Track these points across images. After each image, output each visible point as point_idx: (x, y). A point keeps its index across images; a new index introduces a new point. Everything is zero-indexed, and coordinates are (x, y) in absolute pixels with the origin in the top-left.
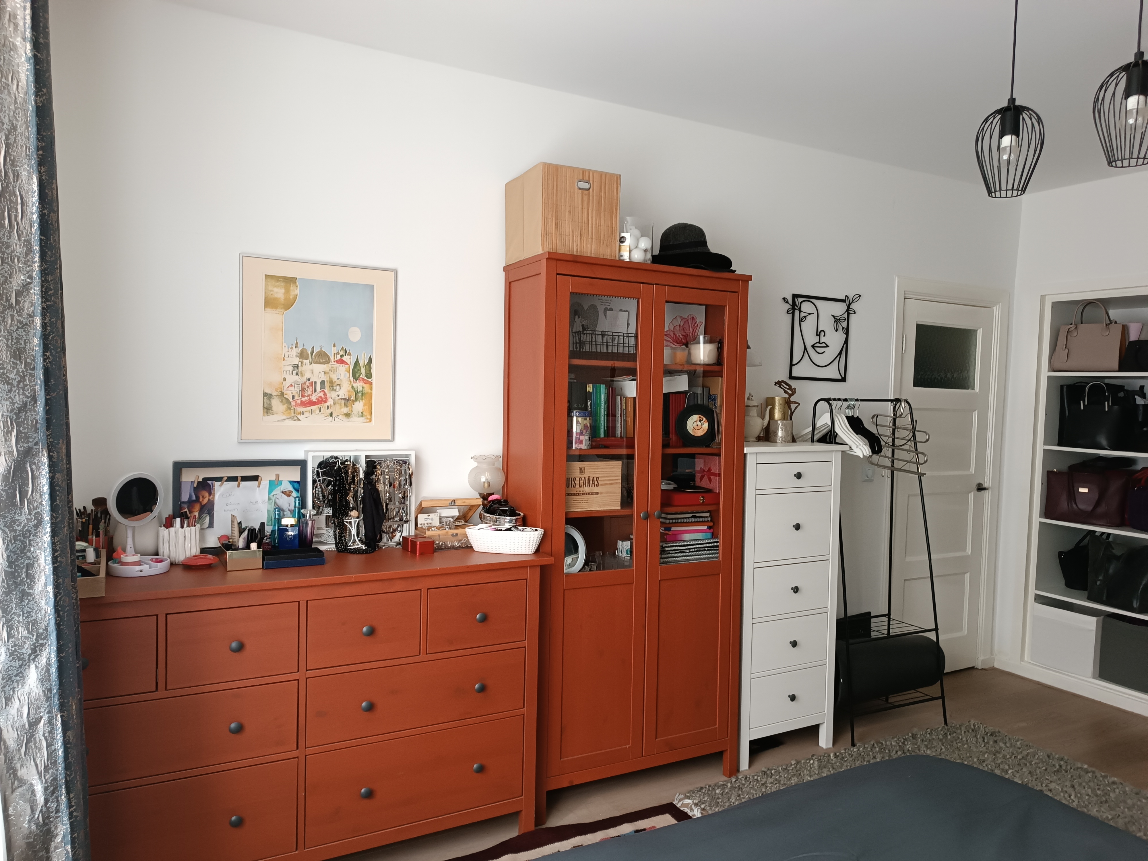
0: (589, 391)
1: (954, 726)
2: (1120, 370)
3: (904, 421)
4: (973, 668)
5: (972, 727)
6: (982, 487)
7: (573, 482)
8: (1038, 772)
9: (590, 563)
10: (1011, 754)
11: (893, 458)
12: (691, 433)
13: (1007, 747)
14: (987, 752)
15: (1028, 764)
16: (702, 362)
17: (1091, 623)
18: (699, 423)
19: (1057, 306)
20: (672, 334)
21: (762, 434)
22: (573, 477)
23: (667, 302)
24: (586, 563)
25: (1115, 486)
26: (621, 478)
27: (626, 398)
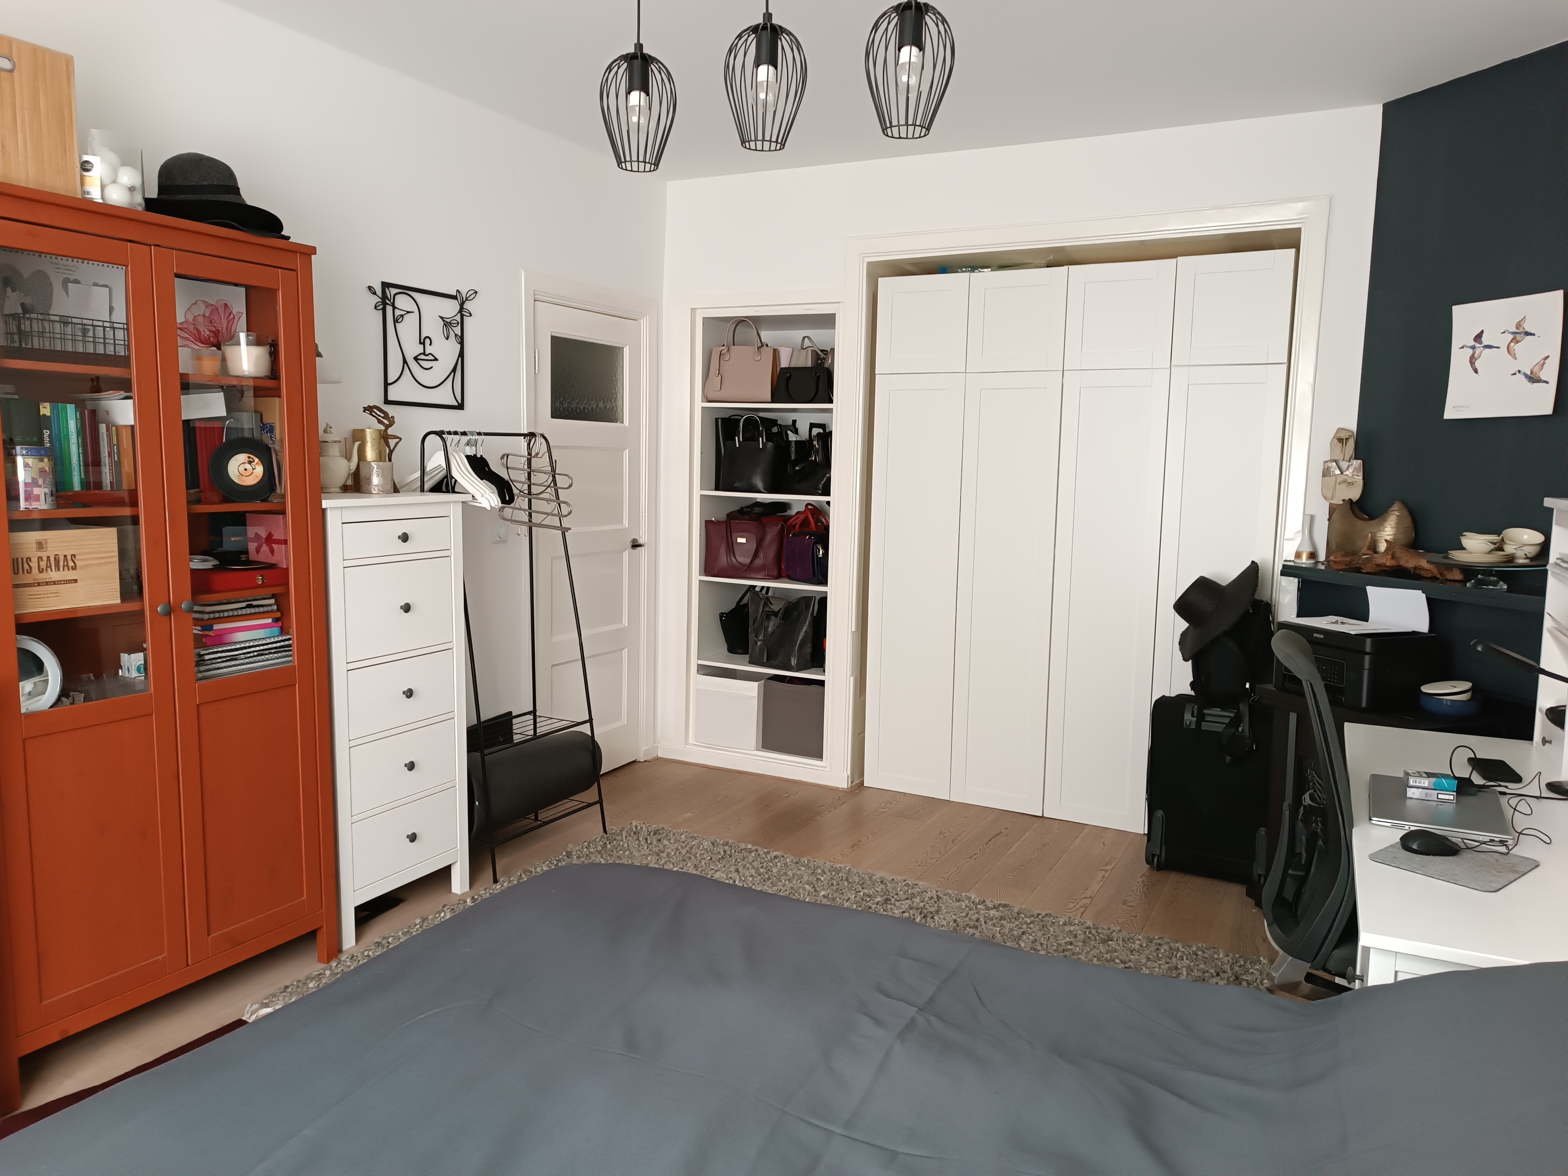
0: (44, 415)
1: (614, 833)
2: (773, 402)
3: (541, 463)
4: (634, 762)
5: (634, 829)
6: (637, 544)
7: (26, 566)
8: (703, 863)
9: (71, 693)
10: (675, 851)
11: (530, 511)
12: (236, 481)
13: (672, 844)
14: (650, 854)
15: (693, 857)
16: (247, 373)
17: (752, 689)
18: (248, 466)
19: (709, 322)
20: (191, 328)
21: (350, 482)
22: (25, 556)
23: (178, 276)
24: (64, 693)
25: (772, 533)
26: (117, 554)
27: (117, 427)
